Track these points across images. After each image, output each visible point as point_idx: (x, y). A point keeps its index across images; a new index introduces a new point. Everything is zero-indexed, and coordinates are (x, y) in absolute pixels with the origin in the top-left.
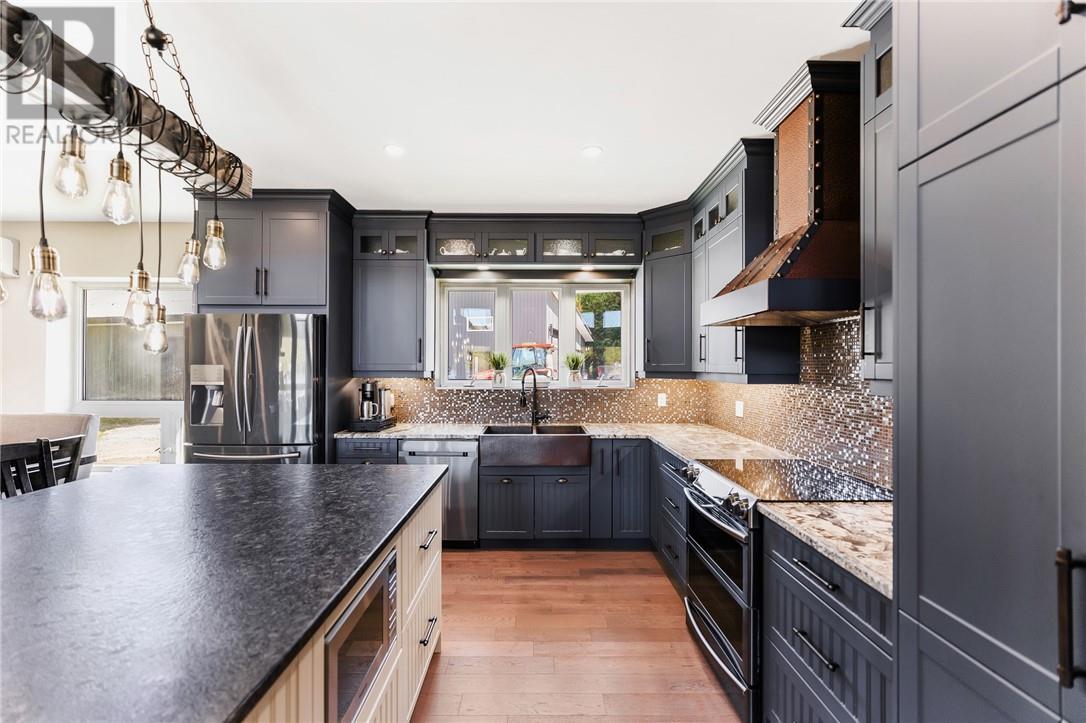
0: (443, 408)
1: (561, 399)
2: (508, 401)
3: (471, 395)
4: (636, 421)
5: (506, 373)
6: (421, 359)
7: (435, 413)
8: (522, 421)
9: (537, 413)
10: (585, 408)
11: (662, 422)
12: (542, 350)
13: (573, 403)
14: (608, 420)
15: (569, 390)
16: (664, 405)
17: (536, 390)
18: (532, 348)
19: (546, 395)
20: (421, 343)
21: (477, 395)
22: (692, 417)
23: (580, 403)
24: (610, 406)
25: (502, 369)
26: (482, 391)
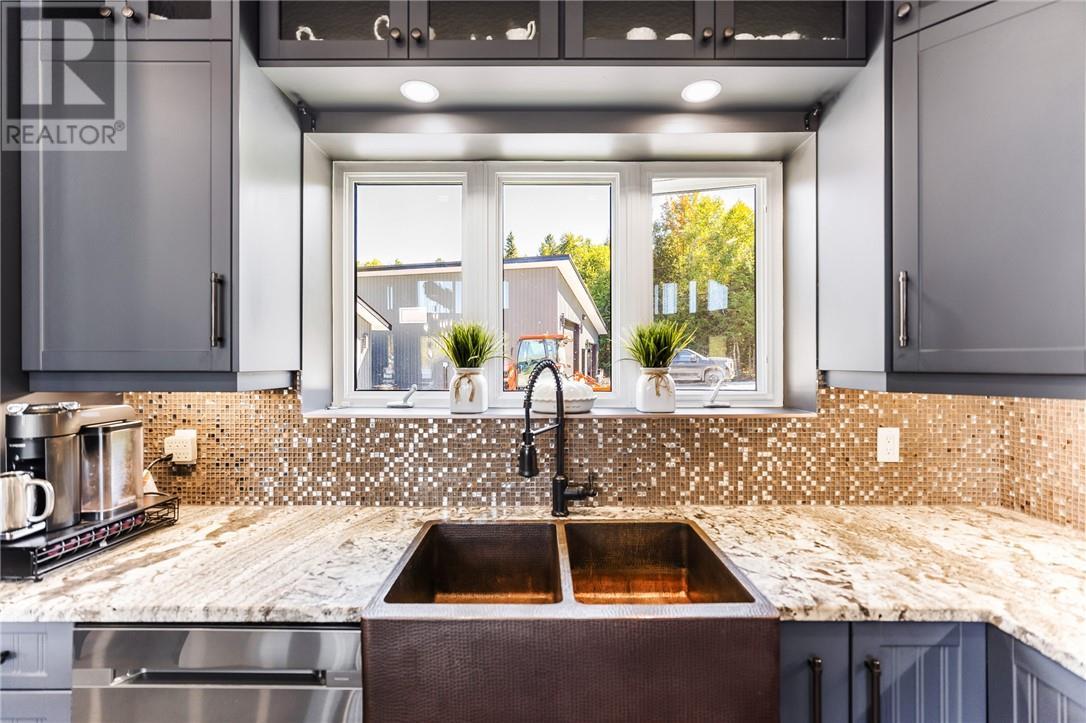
0: (320, 467)
1: (627, 443)
2: (490, 448)
3: (393, 431)
4: (821, 500)
5: (486, 377)
6: (223, 334)
7: (301, 480)
8: (526, 501)
9: (564, 484)
10: (689, 469)
11: (888, 502)
12: (554, 342)
13: (657, 453)
14: (748, 494)
15: (648, 421)
16: (895, 457)
17: (562, 420)
18: (543, 340)
19: (587, 431)
20: (223, 288)
21: (412, 432)
22: (965, 491)
23: (676, 453)
24: (752, 461)
25: (475, 364)
26: (423, 423)
